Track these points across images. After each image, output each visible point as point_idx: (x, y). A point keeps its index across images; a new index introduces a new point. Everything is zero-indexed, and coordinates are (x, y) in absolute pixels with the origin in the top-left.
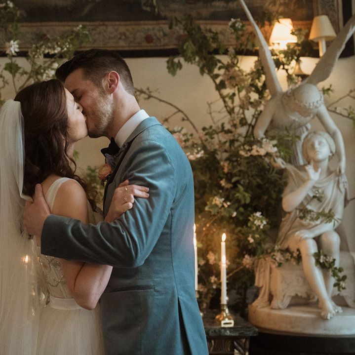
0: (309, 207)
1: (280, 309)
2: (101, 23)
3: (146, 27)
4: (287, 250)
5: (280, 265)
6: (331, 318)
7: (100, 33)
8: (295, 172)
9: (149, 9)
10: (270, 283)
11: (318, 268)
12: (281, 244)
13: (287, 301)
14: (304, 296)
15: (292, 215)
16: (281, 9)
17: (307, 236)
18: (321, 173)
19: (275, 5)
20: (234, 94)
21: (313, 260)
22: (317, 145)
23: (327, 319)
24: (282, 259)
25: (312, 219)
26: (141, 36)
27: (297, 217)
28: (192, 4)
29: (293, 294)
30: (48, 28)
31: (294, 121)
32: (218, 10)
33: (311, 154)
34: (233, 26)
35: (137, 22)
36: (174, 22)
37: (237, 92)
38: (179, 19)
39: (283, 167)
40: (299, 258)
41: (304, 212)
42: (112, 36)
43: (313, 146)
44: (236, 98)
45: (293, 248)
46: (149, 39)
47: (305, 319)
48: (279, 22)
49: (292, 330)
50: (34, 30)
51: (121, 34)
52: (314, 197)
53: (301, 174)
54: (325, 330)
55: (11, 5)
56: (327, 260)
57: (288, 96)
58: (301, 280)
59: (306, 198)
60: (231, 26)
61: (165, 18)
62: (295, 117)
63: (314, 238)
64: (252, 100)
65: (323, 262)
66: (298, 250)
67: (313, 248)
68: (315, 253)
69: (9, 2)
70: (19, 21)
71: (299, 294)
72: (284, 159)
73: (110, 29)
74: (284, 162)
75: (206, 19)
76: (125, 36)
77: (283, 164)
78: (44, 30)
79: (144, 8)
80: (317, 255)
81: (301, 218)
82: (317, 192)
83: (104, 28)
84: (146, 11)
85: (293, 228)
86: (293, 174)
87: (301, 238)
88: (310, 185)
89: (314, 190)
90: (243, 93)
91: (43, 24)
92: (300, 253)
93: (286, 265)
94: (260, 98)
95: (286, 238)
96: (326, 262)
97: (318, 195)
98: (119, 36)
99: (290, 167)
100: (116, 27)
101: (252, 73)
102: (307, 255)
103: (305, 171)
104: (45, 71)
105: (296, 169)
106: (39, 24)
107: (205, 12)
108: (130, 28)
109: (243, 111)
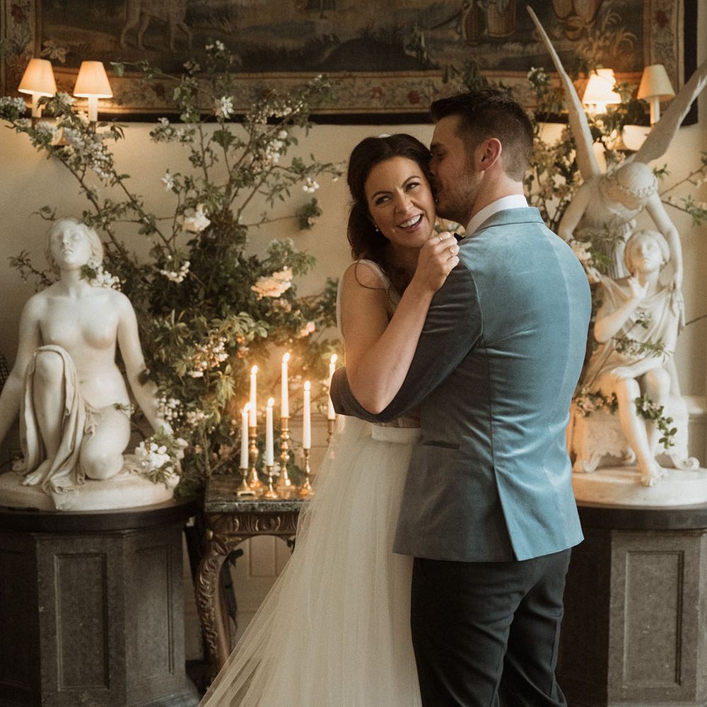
0: (630, 336)
1: (585, 472)
2: (348, 74)
3: (410, 80)
4: (599, 395)
5: (588, 414)
6: (654, 484)
7: (345, 89)
8: (612, 286)
9: (414, 54)
10: (573, 439)
11: (640, 418)
12: (590, 386)
13: (596, 462)
14: (619, 455)
16: (599, 55)
17: (626, 375)
18: (648, 290)
19: (590, 49)
20: (532, 178)
21: (634, 408)
22: (644, 250)
23: (648, 486)
24: (592, 406)
25: (633, 352)
26: (401, 93)
27: (613, 350)
28: (475, 46)
29: (604, 453)
30: (273, 81)
31: (615, 215)
32: (511, 56)
33: (636, 262)
34: (534, 78)
35: (397, 73)
36: (450, 74)
37: (535, 175)
38: (457, 69)
39: (597, 280)
40: (614, 406)
41: (623, 342)
42: (362, 92)
43: (639, 251)
44: (535, 183)
45: (607, 392)
46: (413, 97)
47: (618, 486)
48: (596, 73)
49: (601, 500)
50: (254, 83)
51: (374, 90)
52: (638, 322)
53: (622, 290)
54: (645, 499)
55: (221, 47)
56: (652, 407)
57: (609, 181)
58: (615, 434)
59: (626, 324)
60: (530, 79)
61: (436, 68)
62: (617, 210)
63: (635, 379)
64: (557, 186)
65: (647, 411)
66: (614, 394)
67: (635, 392)
68: (637, 399)
69: (218, 43)
70: (232, 70)
71: (612, 453)
72: (600, 269)
73: (359, 82)
74: (598, 273)
75: (494, 69)
76: (381, 93)
77: (597, 275)
78: (267, 83)
79: (407, 52)
80: (640, 402)
81: (619, 350)
82: (642, 315)
83: (350, 80)
84: (411, 57)
85: (607, 365)
86: (610, 289)
87: (619, 377)
88: (633, 305)
89: (638, 313)
90: (545, 175)
91: (265, 74)
92: (616, 399)
93: (595, 414)
94: (567, 183)
95: (597, 377)
96: (651, 410)
97: (643, 320)
98: (371, 93)
99: (606, 281)
100: (368, 80)
101: (559, 146)
102: (627, 401)
103: (628, 285)
104: (268, 142)
105: (613, 283)
106: (260, 75)
107: (493, 59)
108: (387, 81)
109: (544, 202)
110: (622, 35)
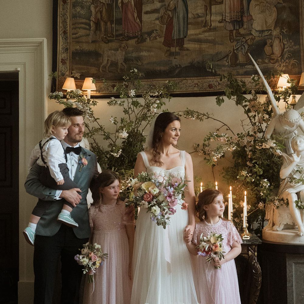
0: (295, 176)
1: (277, 231)
2: (184, 79)
3: (209, 80)
5: (278, 207)
6: (302, 235)
7: (184, 84)
8: (287, 157)
9: (210, 70)
10: (273, 217)
11: (297, 209)
12: (279, 197)
13: (282, 227)
14: (292, 224)
15: (286, 180)
17: (292, 192)
18: (301, 158)
20: (255, 116)
21: (295, 205)
22: (298, 143)
23: (300, 236)
24: (279, 204)
25: (296, 183)
26: (206, 85)
27: (288, 182)
28: (234, 67)
29: (285, 223)
30: (156, 82)
31: (287, 129)
32: (248, 70)
33: (295, 147)
34: (253, 79)
35: (204, 78)
36: (223, 77)
37: (257, 115)
38: (226, 76)
39: (281, 155)
40: (288, 204)
41: (292, 178)
42: (191, 85)
44: (257, 118)
46: (210, 86)
47: (289, 236)
49: (282, 242)
50: (149, 83)
51: (195, 84)
52: (297, 171)
53: (291, 158)
54: (300, 242)
55: (136, 71)
56: (302, 204)
57: (282, 116)
58: (289, 216)
59: (293, 171)
60: (252, 79)
61: (219, 75)
62: (287, 128)
63: (296, 193)
64: (265, 119)
65: (300, 206)
66: (287, 199)
67: (295, 198)
68: (296, 201)
69: (135, 69)
70: (141, 78)
71: (289, 223)
73: (189, 81)
74: (281, 152)
75: (242, 75)
76: (198, 85)
77: (280, 153)
78: (154, 83)
79: (208, 70)
80: (297, 202)
81: (290, 182)
82: (299, 168)
83: (185, 81)
84: (209, 71)
85: (285, 188)
86: (286, 158)
87: (289, 193)
88: (294, 164)
89: (297, 167)
90: (260, 115)
91: (153, 80)
92: (288, 201)
93: (281, 207)
94: (269, 117)
95: (282, 193)
96: (302, 205)
97: (299, 170)
98: (194, 85)
99: (284, 155)
100: (193, 80)
101: (265, 103)
103: (292, 156)
105: (287, 155)
106: (151, 80)
107: (241, 71)
108: (200, 81)
109: (261, 125)
110: (293, 61)
